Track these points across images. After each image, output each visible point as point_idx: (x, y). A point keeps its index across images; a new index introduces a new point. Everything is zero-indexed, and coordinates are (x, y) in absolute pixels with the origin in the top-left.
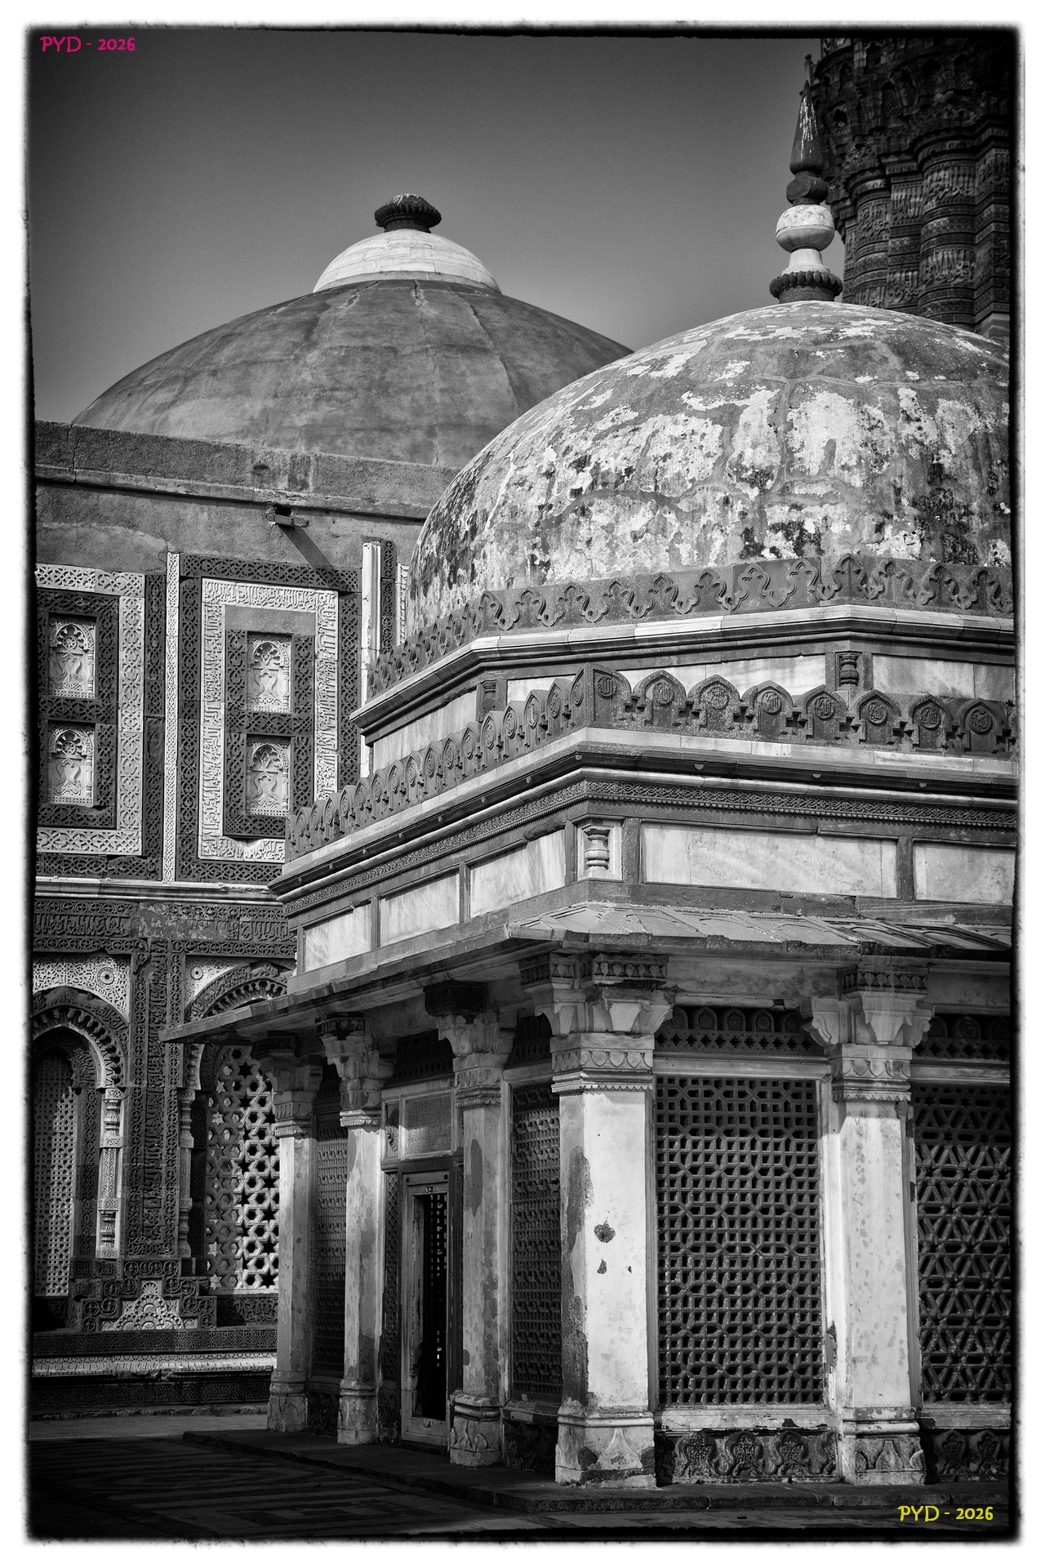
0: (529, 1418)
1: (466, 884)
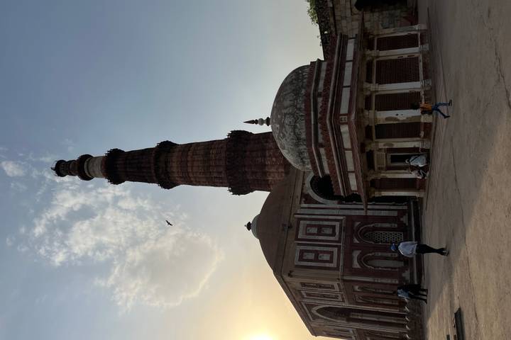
1: (347, 149)
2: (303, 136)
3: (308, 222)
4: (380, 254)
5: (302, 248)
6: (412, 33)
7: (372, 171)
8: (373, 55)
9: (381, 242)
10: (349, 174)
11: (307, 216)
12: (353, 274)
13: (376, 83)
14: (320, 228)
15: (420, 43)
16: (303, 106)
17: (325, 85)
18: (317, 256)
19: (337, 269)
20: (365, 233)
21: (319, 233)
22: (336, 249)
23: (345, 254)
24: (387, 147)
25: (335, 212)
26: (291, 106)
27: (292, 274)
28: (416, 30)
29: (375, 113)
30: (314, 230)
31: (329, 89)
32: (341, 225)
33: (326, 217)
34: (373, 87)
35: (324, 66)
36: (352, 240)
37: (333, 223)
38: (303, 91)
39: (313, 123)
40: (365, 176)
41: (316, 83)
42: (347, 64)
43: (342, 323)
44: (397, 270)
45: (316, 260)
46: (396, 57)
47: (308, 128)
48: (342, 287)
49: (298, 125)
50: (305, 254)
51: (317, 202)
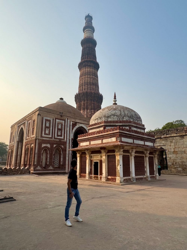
0: (110, 178)
2: (109, 120)
3: (63, 124)
4: (48, 156)
5: (52, 121)
6: (155, 173)
7: (90, 153)
8: (147, 154)
9: (54, 157)
10: (89, 142)
11: (66, 124)
12: (39, 144)
13: (135, 156)
14: (61, 130)
15: (151, 176)
16: (125, 120)
17: (134, 131)
18: (48, 127)
19: (42, 137)
20: (58, 150)
21: (58, 129)
22: (51, 137)
23: (49, 140)
24: (103, 160)
25: (68, 137)
26: (125, 114)
27: (39, 116)
28: (156, 174)
29: (121, 154)
30: (60, 127)
31: (133, 132)
32: (62, 139)
33: (66, 133)
34: (133, 154)
35: (142, 131)
36: (55, 144)
37: (63, 136)
38: (132, 120)
39: (116, 124)
40: (87, 149)
41: (135, 126)
42: (143, 142)
43: (17, 139)
44: (41, 164)
45: (46, 127)
46: (145, 165)
47: (114, 122)
48: (33, 139)
49: (115, 117)
50: (49, 122)
51: (72, 129)
